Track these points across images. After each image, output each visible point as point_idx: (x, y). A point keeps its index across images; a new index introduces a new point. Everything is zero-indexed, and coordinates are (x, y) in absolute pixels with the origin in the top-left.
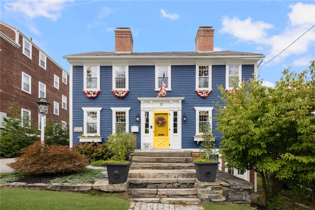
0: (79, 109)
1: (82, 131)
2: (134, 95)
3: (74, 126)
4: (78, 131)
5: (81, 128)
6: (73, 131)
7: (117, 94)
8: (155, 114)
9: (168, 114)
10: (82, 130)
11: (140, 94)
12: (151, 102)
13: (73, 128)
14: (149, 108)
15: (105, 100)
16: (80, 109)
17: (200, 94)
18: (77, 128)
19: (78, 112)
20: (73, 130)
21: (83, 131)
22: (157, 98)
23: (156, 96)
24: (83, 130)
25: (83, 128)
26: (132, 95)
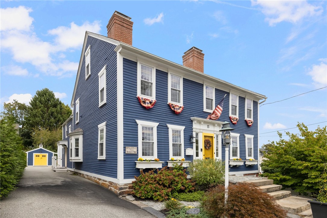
0: (132, 121)
1: (136, 153)
2: (187, 113)
3: (126, 145)
4: (131, 153)
5: (135, 148)
6: (124, 153)
7: (173, 109)
8: (204, 136)
9: (213, 137)
10: (136, 151)
11: (192, 112)
12: (202, 123)
13: (124, 148)
14: (200, 129)
15: (160, 114)
16: (134, 121)
17: (233, 120)
18: (130, 148)
19: (130, 126)
20: (125, 150)
21: (138, 153)
22: (208, 120)
23: (206, 118)
24: (138, 150)
25: (138, 148)
26: (185, 113)
